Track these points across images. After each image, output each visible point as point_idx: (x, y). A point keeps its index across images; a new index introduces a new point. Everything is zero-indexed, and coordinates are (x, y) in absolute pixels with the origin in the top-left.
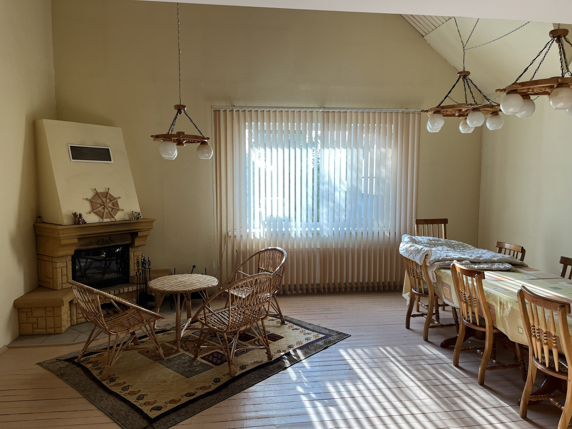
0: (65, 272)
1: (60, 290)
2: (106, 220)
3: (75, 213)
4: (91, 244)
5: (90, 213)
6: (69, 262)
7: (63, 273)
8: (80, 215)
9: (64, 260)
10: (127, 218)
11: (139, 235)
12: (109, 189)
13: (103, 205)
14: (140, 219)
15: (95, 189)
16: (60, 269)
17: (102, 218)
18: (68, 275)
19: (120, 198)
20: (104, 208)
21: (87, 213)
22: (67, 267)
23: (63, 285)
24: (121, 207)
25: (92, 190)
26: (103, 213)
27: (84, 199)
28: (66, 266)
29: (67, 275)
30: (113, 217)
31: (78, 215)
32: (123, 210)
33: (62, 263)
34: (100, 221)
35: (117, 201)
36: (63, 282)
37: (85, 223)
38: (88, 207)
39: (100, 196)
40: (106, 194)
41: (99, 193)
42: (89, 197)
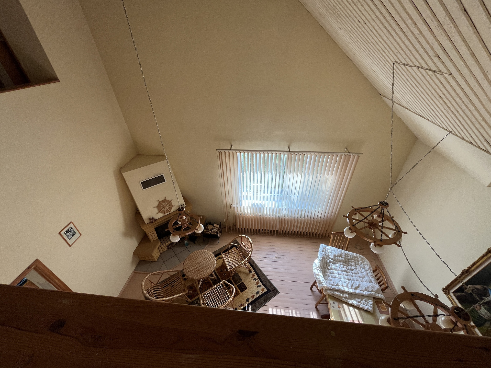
1: (153, 242)
2: (166, 214)
3: (150, 218)
5: (157, 213)
8: (152, 218)
9: (151, 231)
10: (177, 209)
12: (166, 197)
13: (164, 207)
14: (183, 207)
16: (150, 235)
17: (164, 213)
22: (153, 233)
23: (154, 239)
24: (173, 204)
25: (157, 201)
26: (165, 211)
27: (154, 207)
29: (154, 236)
30: (170, 211)
32: (175, 206)
34: (163, 215)
35: (171, 202)
38: (156, 210)
39: (162, 203)
40: (164, 201)
41: (161, 201)
42: (156, 205)
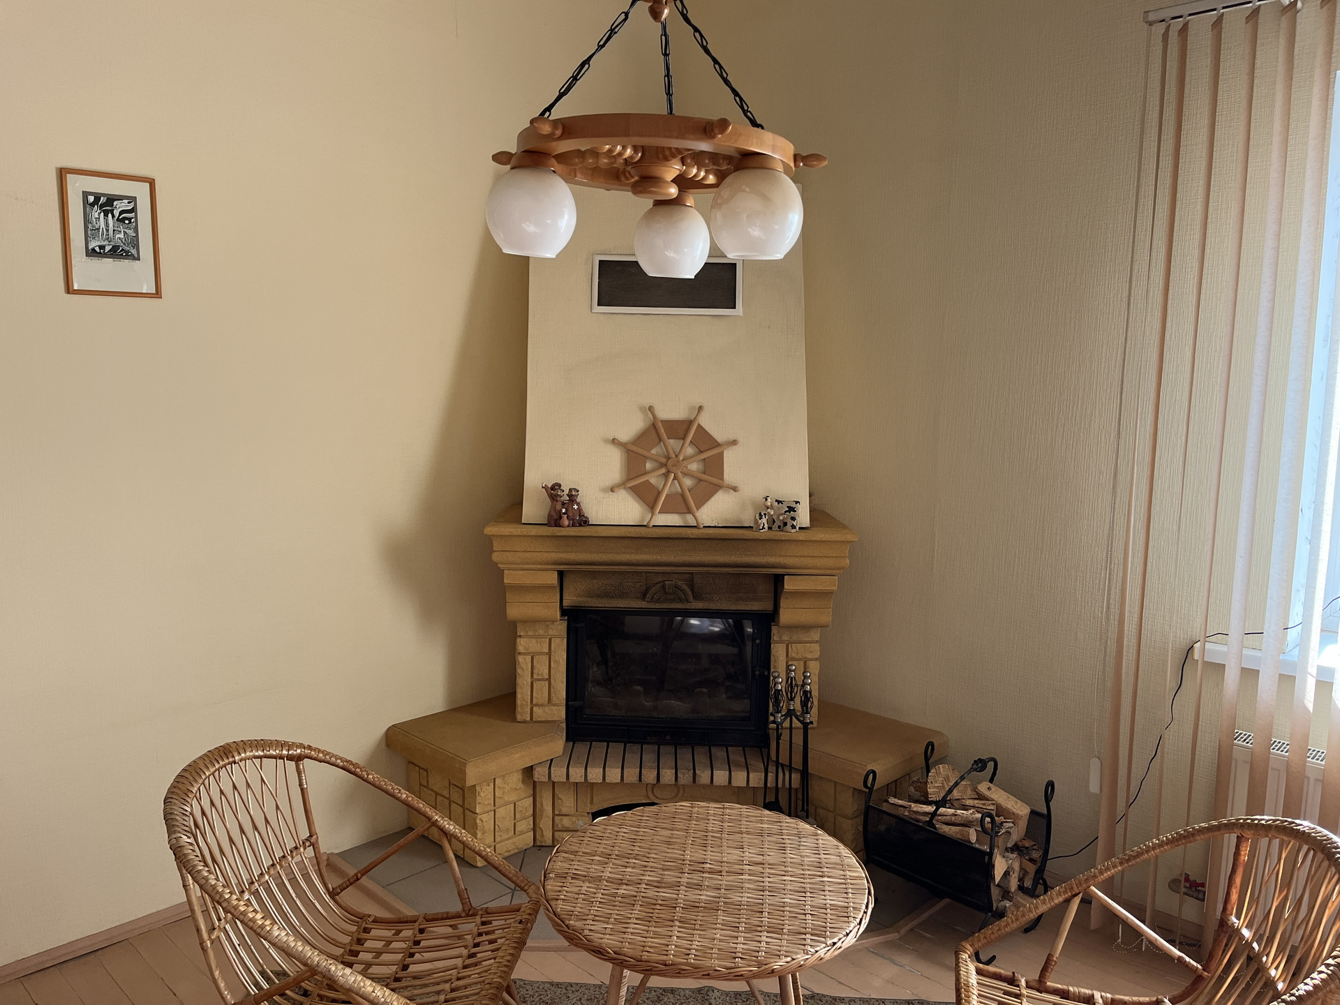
0: (543, 670)
1: (525, 722)
2: (662, 519)
3: (556, 486)
4: (623, 595)
5: (612, 490)
6: (558, 640)
7: (535, 671)
8: (572, 497)
9: (541, 632)
10: (747, 518)
11: (786, 587)
12: (700, 408)
13: (668, 465)
14: (788, 527)
15: (651, 408)
16: (529, 658)
17: (652, 507)
18: (552, 681)
19: (734, 442)
20: (666, 475)
21: (604, 490)
22: (549, 654)
23: (535, 709)
24: (730, 475)
25: (642, 409)
26: (659, 493)
27: (606, 441)
28: (547, 651)
29: (549, 680)
30: (689, 511)
31: (567, 492)
32: (735, 489)
33: (534, 640)
34: (643, 520)
35: (721, 455)
36: (534, 702)
37: (583, 522)
38: (613, 465)
39: (665, 436)
40: (679, 429)
41: (662, 421)
42: (626, 434)
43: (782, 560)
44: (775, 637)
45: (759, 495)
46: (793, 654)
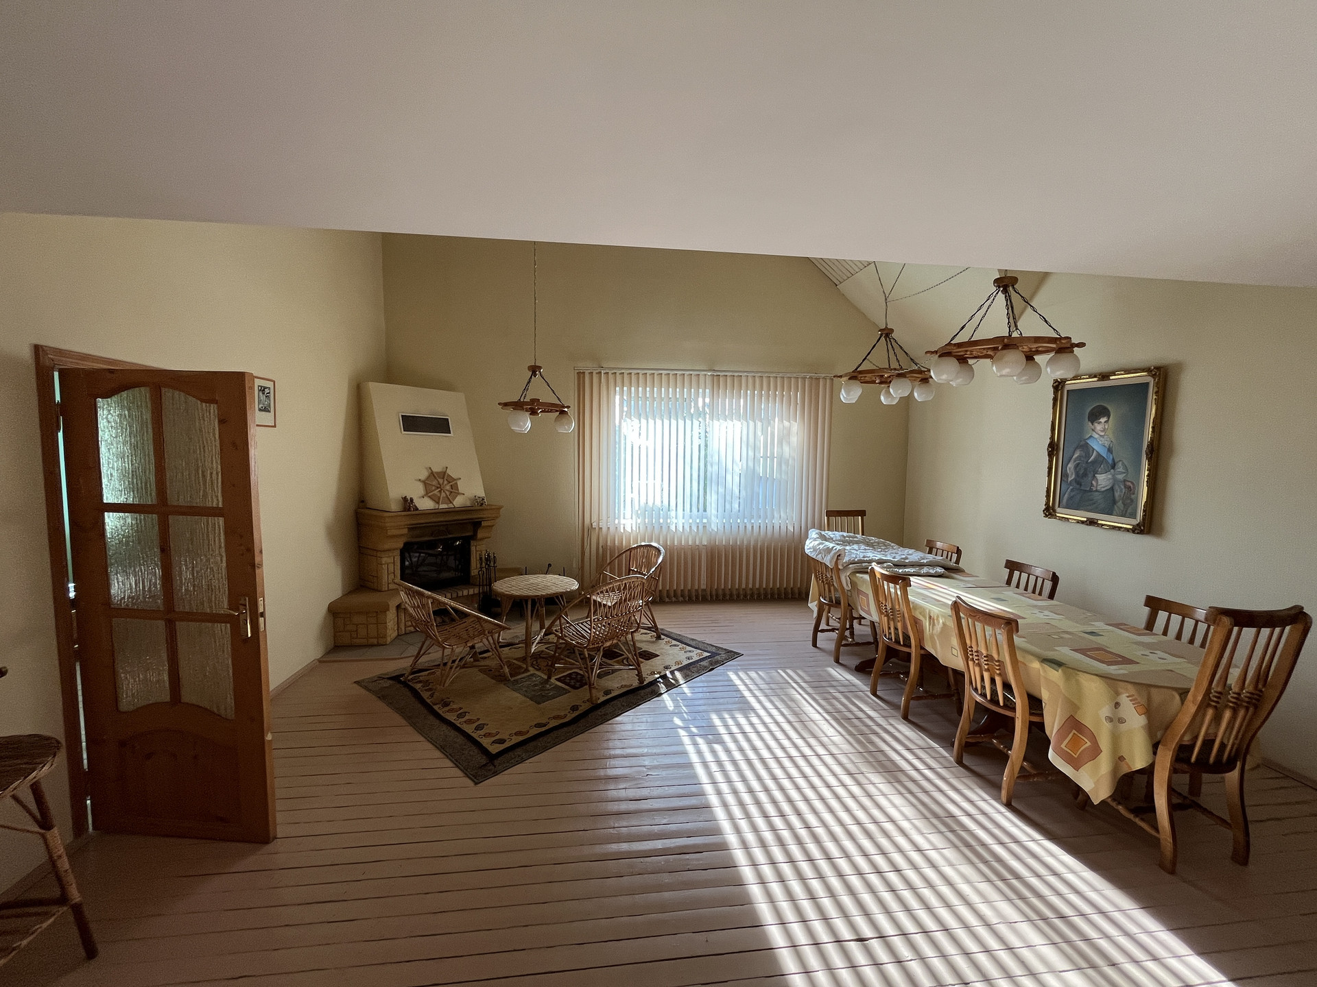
0: (391, 569)
1: (387, 591)
2: (442, 506)
3: (405, 498)
4: (424, 536)
5: (423, 497)
6: (397, 557)
7: (389, 570)
8: (412, 500)
9: (390, 555)
10: (468, 504)
11: (482, 525)
12: (447, 467)
13: (439, 487)
14: (484, 505)
15: (430, 468)
16: (387, 565)
17: (438, 503)
18: (395, 573)
19: (460, 479)
20: (440, 491)
21: (420, 498)
23: (390, 585)
24: (461, 490)
25: (426, 468)
26: (440, 498)
27: (416, 480)
28: (393, 562)
30: (451, 503)
31: (409, 499)
32: (463, 494)
33: (388, 558)
34: (435, 507)
35: (456, 483)
36: (389, 582)
37: (417, 509)
38: (420, 490)
39: (436, 478)
40: (443, 474)
41: (434, 472)
42: (423, 477)
43: (482, 516)
44: (472, 544)
45: (472, 496)
46: (477, 549)
